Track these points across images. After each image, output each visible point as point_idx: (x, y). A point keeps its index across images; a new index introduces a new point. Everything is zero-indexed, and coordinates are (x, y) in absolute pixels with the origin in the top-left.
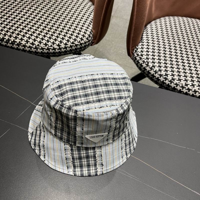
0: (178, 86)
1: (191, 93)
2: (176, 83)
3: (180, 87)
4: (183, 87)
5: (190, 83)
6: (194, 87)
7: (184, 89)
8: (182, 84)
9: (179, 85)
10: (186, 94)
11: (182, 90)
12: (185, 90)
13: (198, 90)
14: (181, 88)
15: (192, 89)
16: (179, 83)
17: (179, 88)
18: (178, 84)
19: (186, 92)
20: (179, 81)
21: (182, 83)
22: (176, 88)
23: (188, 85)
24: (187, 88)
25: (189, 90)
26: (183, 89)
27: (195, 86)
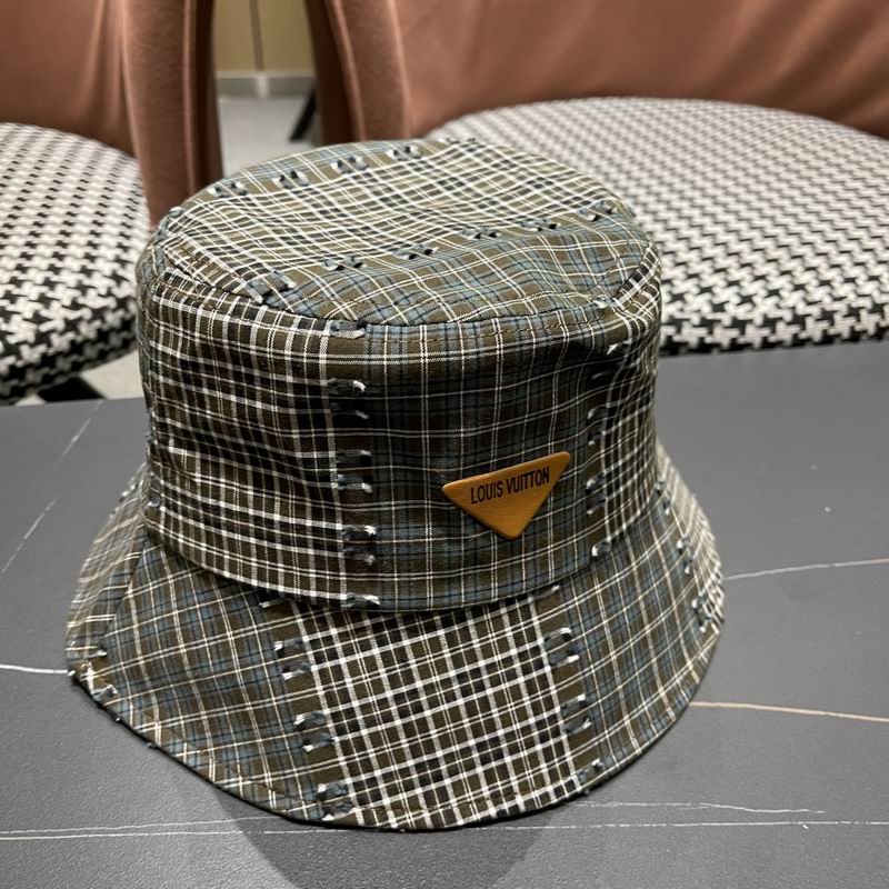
0: (685, 324)
1: (754, 335)
2: (671, 317)
3: (695, 326)
4: (708, 324)
5: (726, 295)
6: (754, 305)
7: (718, 331)
8: (699, 311)
9: (688, 320)
10: (735, 346)
11: (709, 340)
12: (722, 336)
13: (778, 314)
14: (702, 332)
15: (749, 316)
16: (682, 310)
17: (691, 335)
18: (679, 316)
19: (734, 341)
20: (679, 304)
21: (695, 307)
22: (677, 338)
23: (727, 307)
24: (726, 319)
25: (739, 324)
26: (711, 333)
27: (756, 299)
